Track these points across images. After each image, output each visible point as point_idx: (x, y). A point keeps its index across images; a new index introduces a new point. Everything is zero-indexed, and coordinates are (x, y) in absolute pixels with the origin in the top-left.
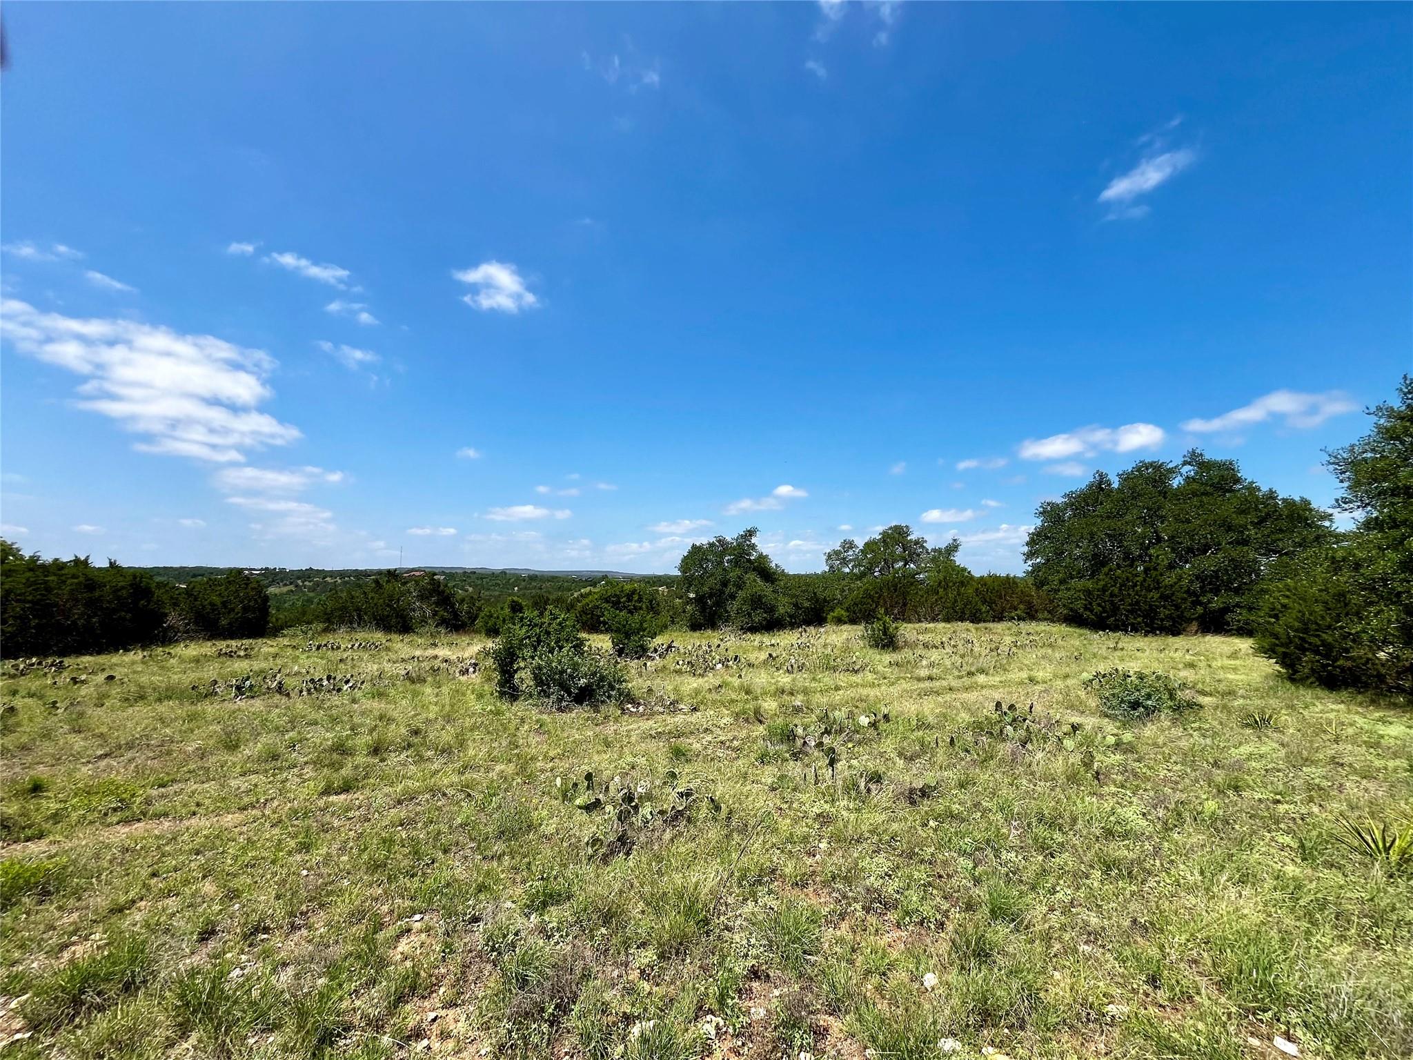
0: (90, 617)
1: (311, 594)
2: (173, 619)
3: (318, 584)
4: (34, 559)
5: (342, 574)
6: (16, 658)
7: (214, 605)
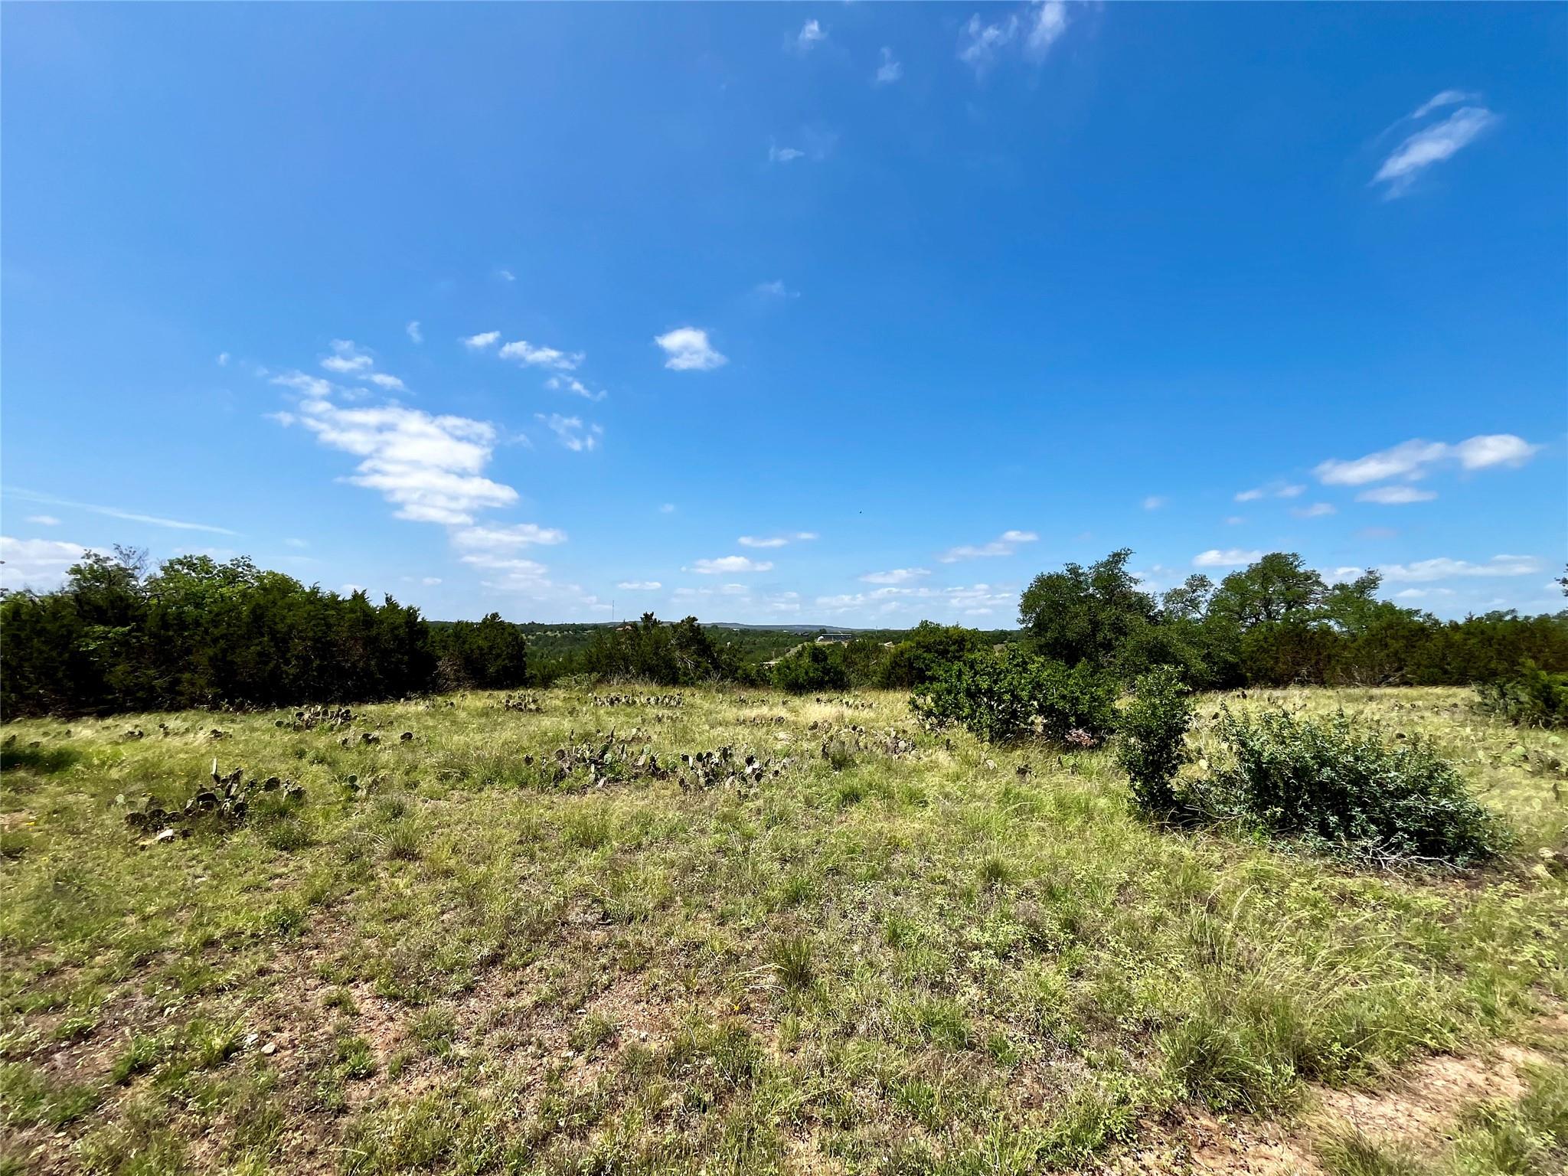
0: (368, 659)
1: (534, 648)
2: (445, 666)
3: (539, 638)
4: (315, 591)
5: (561, 628)
6: (300, 705)
7: (483, 649)
